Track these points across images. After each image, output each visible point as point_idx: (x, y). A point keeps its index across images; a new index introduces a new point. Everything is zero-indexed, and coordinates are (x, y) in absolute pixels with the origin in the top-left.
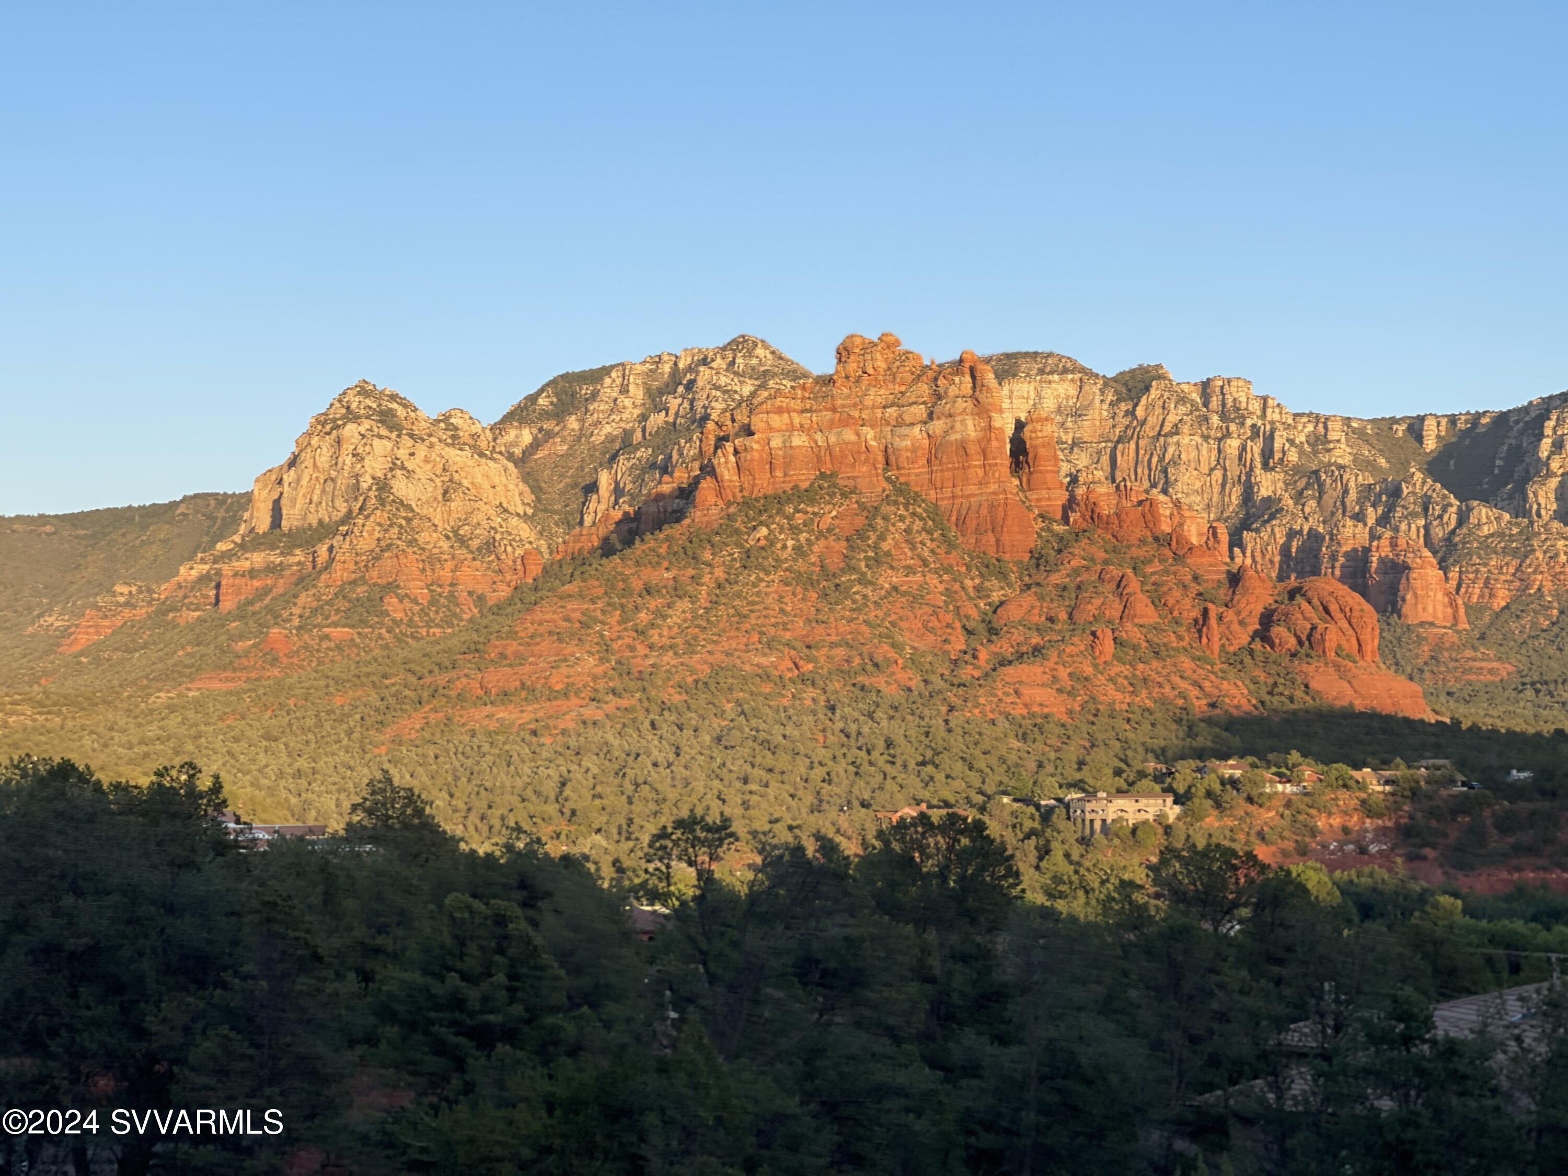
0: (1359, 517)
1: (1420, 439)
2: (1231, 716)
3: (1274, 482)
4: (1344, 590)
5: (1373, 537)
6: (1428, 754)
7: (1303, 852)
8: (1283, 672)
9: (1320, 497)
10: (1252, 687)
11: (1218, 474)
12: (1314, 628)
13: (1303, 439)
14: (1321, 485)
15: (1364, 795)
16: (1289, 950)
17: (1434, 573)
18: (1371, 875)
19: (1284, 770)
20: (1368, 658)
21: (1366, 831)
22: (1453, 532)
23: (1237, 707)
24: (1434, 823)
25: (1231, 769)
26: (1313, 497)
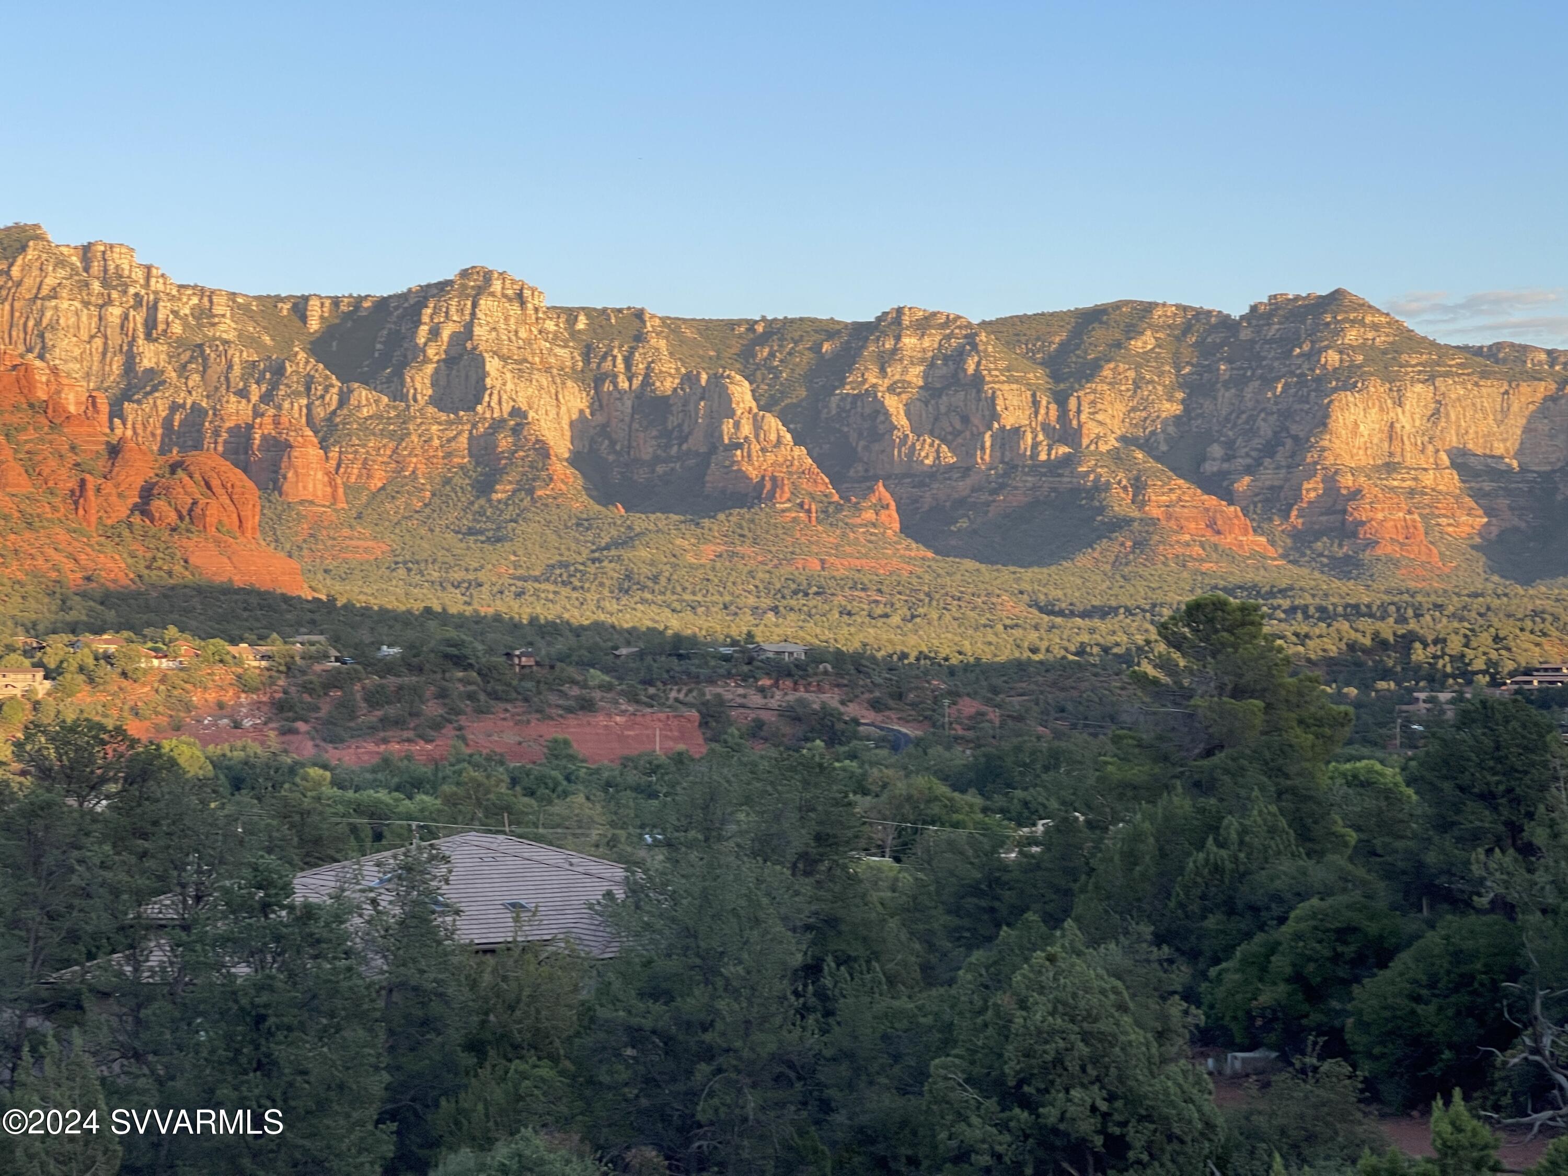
0: (243, 394)
1: (304, 318)
2: (107, 590)
3: (157, 354)
4: (226, 466)
5: (257, 414)
6: (303, 630)
7: (177, 728)
8: (162, 546)
9: (204, 371)
10: (130, 561)
11: (98, 342)
12: (195, 503)
13: (187, 311)
14: (205, 359)
15: (240, 670)
16: (155, 823)
17: (315, 452)
18: (244, 749)
19: (160, 645)
20: (249, 535)
21: (241, 705)
22: (334, 413)
23: (114, 581)
24: (307, 698)
25: (106, 643)
26: (197, 371)
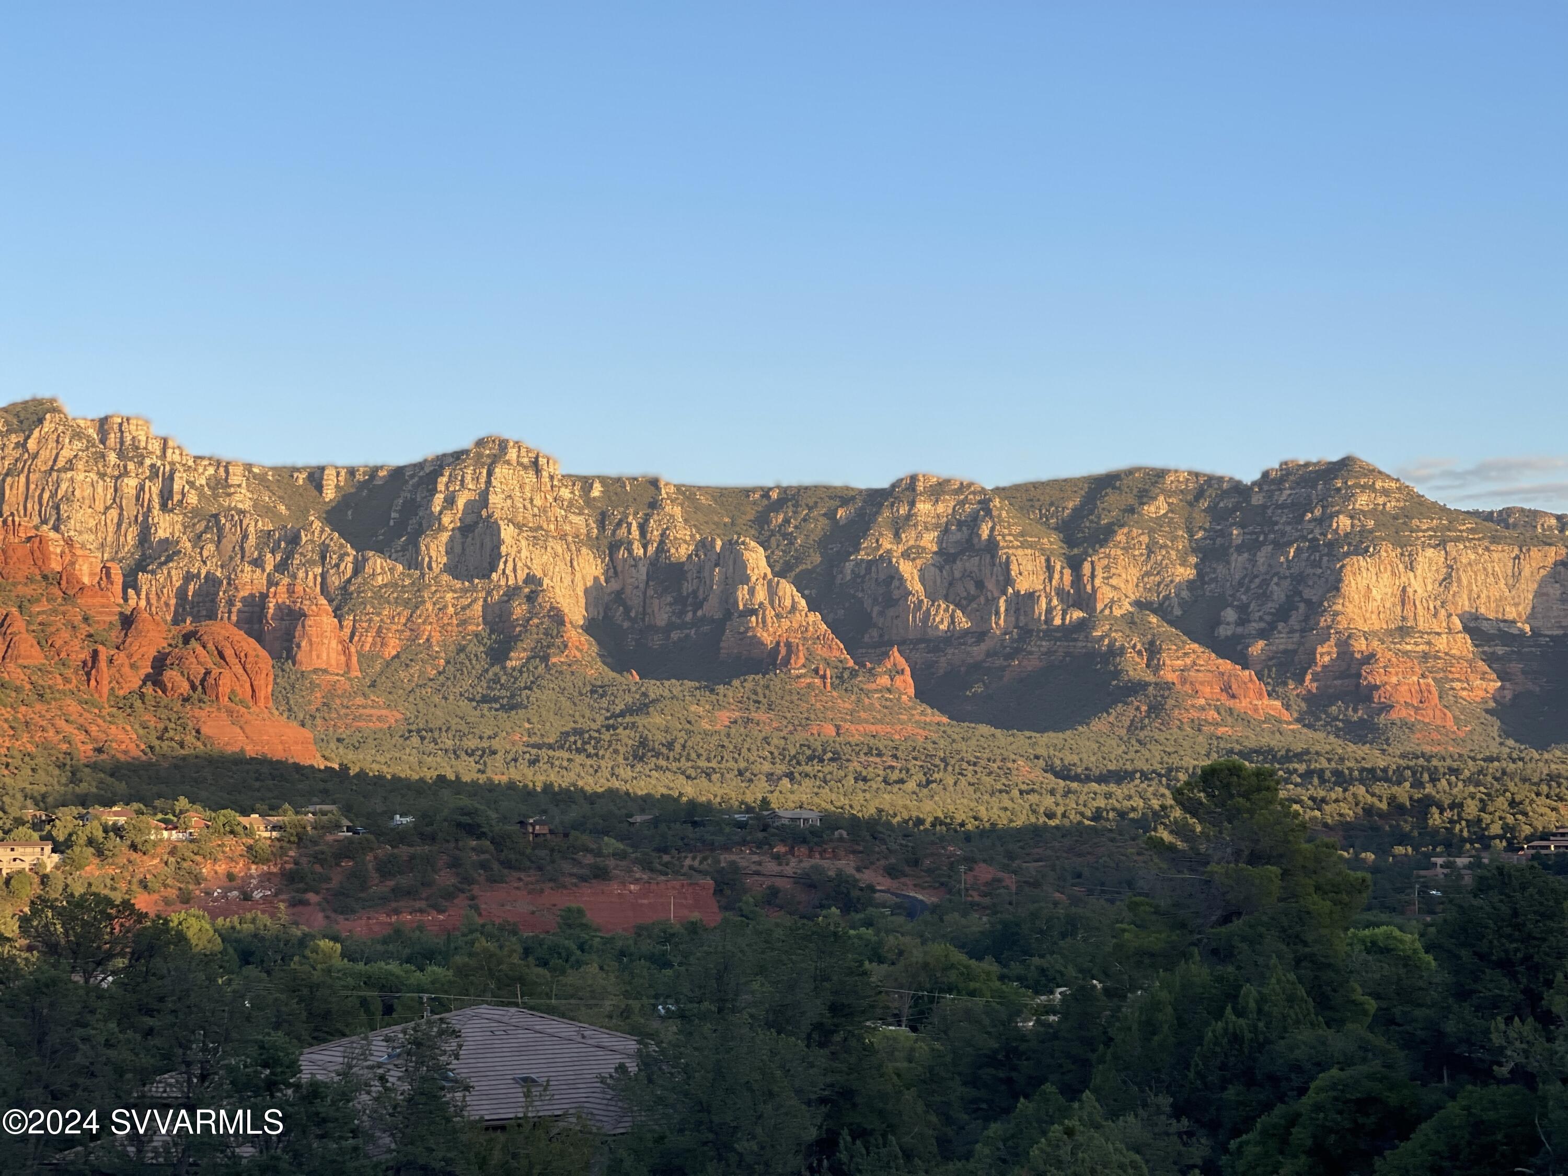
0: (258, 563)
1: (319, 488)
2: (118, 761)
3: (172, 524)
4: (240, 636)
5: (271, 583)
6: (315, 799)
7: (185, 899)
8: (174, 717)
9: (219, 541)
10: (141, 731)
11: (114, 513)
12: (208, 673)
13: (204, 482)
14: (220, 529)
15: (251, 842)
16: (161, 999)
17: (328, 621)
18: (253, 921)
19: (170, 816)
20: (262, 703)
21: (251, 877)
22: (349, 581)
23: (125, 752)
24: (318, 868)
25: (116, 816)
26: (212, 541)
